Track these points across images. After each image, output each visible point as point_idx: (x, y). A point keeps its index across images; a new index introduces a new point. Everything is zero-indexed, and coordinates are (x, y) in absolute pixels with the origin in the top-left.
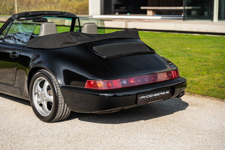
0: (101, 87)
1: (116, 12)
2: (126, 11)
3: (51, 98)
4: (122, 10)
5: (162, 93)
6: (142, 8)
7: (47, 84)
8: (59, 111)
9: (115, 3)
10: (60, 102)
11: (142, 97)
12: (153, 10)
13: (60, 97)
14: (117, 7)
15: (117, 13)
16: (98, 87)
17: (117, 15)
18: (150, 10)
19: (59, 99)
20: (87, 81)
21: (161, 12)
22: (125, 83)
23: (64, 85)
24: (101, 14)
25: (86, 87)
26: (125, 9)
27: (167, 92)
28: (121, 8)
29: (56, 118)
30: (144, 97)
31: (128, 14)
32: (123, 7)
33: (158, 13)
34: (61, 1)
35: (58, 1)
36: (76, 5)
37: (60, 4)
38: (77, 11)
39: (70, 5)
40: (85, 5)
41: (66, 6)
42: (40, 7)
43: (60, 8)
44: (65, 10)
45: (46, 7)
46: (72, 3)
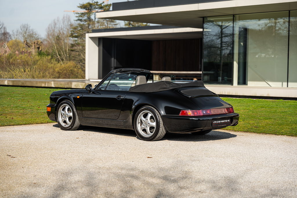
0: (190, 115)
3: (154, 124)
5: (225, 121)
7: (150, 115)
8: (159, 132)
9: (115, 65)
10: (161, 126)
11: (215, 122)
13: (161, 122)
15: (118, 78)
16: (187, 114)
17: (117, 80)
18: (156, 74)
19: (161, 124)
20: (182, 111)
22: (204, 112)
23: (165, 115)
24: (99, 78)
25: (180, 115)
27: (229, 121)
29: (157, 137)
30: (216, 122)
34: (39, 63)
35: (35, 63)
36: (57, 68)
37: (36, 66)
38: (59, 75)
39: (50, 68)
40: (70, 68)
41: (45, 68)
42: (10, 70)
43: (37, 71)
44: (43, 73)
45: (18, 70)
46: (52, 65)
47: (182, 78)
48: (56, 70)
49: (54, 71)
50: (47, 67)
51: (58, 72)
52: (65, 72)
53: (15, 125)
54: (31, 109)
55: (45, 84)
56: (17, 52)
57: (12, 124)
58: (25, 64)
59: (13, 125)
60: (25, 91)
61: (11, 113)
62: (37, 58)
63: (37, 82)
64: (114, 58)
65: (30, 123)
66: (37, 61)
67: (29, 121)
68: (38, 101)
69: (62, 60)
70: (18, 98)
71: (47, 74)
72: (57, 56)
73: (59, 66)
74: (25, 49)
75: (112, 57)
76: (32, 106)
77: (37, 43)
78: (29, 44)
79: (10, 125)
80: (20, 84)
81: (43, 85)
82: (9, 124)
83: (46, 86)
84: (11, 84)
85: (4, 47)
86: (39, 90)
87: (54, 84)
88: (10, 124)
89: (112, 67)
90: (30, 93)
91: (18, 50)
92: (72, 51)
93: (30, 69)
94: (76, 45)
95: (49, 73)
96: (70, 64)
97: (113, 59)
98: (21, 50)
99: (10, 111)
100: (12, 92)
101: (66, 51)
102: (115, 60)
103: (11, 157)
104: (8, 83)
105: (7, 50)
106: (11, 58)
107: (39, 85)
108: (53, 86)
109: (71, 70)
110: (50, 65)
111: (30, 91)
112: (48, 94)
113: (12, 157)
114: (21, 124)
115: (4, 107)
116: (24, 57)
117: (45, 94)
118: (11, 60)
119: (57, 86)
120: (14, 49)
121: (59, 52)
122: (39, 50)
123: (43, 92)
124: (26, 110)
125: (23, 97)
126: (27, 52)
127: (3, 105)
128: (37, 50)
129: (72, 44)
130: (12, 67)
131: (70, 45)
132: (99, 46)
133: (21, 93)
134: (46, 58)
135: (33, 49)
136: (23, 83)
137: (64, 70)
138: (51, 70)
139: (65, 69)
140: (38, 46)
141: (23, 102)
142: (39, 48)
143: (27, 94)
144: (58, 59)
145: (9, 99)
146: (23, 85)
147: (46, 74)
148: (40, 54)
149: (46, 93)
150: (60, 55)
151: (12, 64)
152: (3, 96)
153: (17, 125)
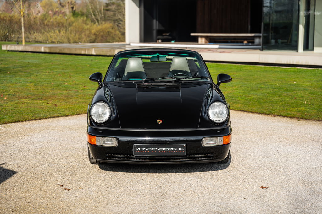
1: (158, 39)
2: (170, 37)
4: (165, 37)
6: (192, 34)
9: (158, 28)
12: (206, 37)
14: (159, 33)
15: (160, 41)
17: (159, 43)
18: (202, 37)
21: (214, 39)
24: (141, 41)
26: (169, 35)
28: (164, 34)
31: (173, 42)
32: (167, 33)
33: (211, 40)
34: (74, 24)
35: (70, 24)
36: (93, 29)
37: (72, 28)
38: (96, 36)
39: (86, 30)
40: (107, 29)
41: (80, 30)
42: (44, 32)
43: (72, 33)
44: (79, 35)
45: (53, 32)
46: (88, 26)
47: (229, 41)
48: (93, 31)
49: (90, 33)
50: (83, 29)
51: (95, 34)
52: (102, 33)
53: (60, 116)
54: (75, 88)
55: (85, 51)
56: (50, 12)
57: (56, 115)
58: (60, 25)
59: (58, 117)
60: (64, 61)
61: (53, 96)
62: (72, 19)
63: (76, 49)
64: (157, 20)
65: (78, 112)
66: (73, 22)
67: (77, 110)
68: (81, 75)
69: (98, 20)
70: (58, 70)
71: (83, 36)
72: (92, 16)
73: (95, 28)
74: (59, 8)
75: (154, 19)
76: (76, 84)
77: (71, 3)
78: (62, 3)
79: (54, 117)
80: (58, 51)
81: (83, 52)
82: (52, 115)
83: (87, 53)
84: (48, 51)
85: (38, 7)
86: (79, 59)
87: (95, 51)
88: (54, 115)
89: (154, 30)
90: (70, 63)
91: (52, 10)
92: (107, 10)
93: (66, 31)
94: (111, 4)
95: (85, 35)
96: (107, 25)
97: (155, 21)
98: (55, 10)
99: (51, 92)
100: (50, 62)
101: (100, 11)
102: (158, 22)
103: (63, 188)
104: (44, 50)
105: (41, 10)
106: (46, 19)
107: (78, 52)
108: (94, 53)
109: (108, 32)
110: (86, 27)
111: (70, 60)
112: (90, 65)
113: (65, 189)
114: (67, 114)
115: (43, 85)
116: (59, 18)
117: (87, 65)
118: (46, 22)
119: (98, 53)
120: (47, 9)
121: (94, 11)
122: (73, 10)
123: (85, 63)
124: (70, 90)
125: (63, 69)
126: (61, 12)
127: (43, 83)
128: (71, 9)
129: (106, 4)
130: (47, 29)
131: (105, 5)
132: (140, 7)
133: (61, 64)
134: (81, 19)
135: (67, 9)
136: (61, 50)
137: (101, 32)
138: (87, 32)
139: (101, 30)
140: (72, 6)
141: (64, 78)
142: (73, 8)
143: (67, 65)
144: (93, 19)
145: (49, 73)
146: (61, 52)
147: (81, 36)
148: (74, 14)
149: (89, 64)
150: (95, 15)
151: (47, 25)
152: (41, 68)
153: (62, 116)
